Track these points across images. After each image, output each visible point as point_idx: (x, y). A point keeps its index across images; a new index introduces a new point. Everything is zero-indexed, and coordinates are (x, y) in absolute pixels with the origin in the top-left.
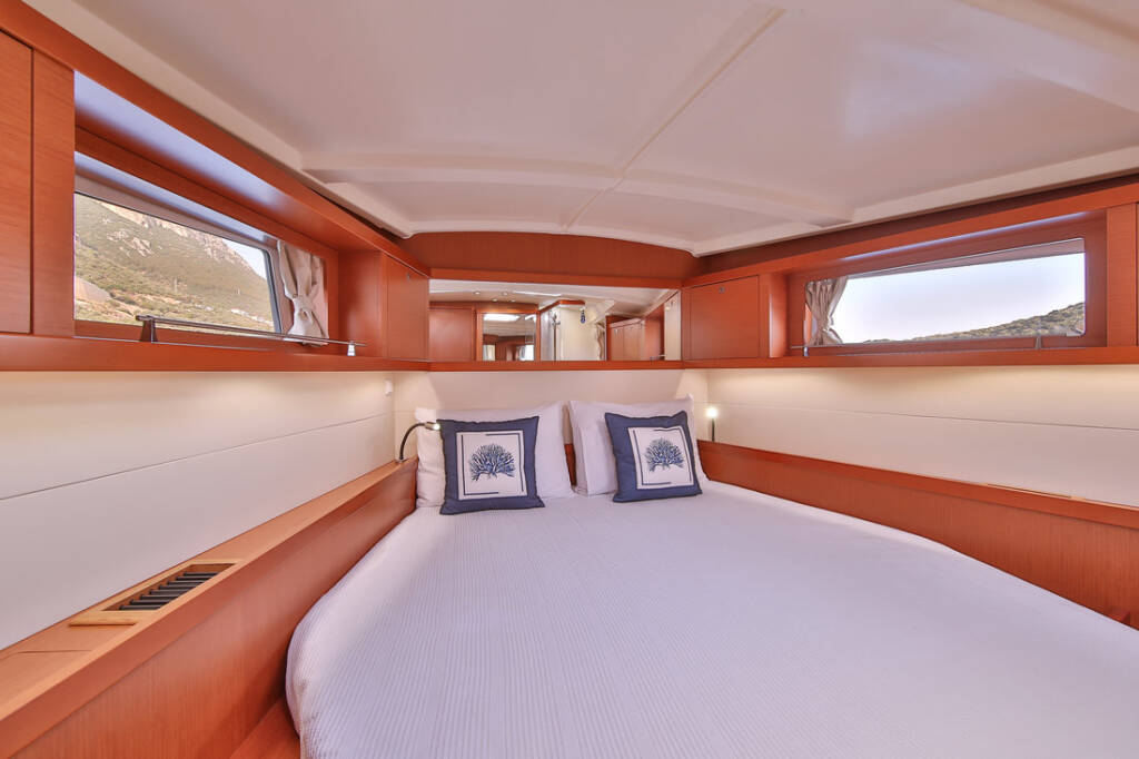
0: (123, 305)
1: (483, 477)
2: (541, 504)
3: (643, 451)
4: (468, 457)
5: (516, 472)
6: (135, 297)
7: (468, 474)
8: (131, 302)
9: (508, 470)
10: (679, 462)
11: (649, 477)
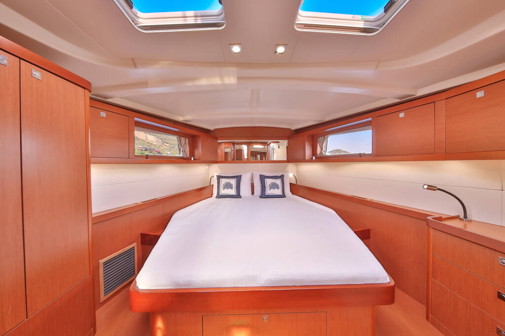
0: (166, 144)
1: (225, 189)
2: (241, 197)
3: (268, 185)
4: (222, 184)
5: (234, 189)
6: (168, 142)
7: (222, 189)
8: (167, 143)
9: (232, 188)
10: (278, 188)
11: (269, 192)
